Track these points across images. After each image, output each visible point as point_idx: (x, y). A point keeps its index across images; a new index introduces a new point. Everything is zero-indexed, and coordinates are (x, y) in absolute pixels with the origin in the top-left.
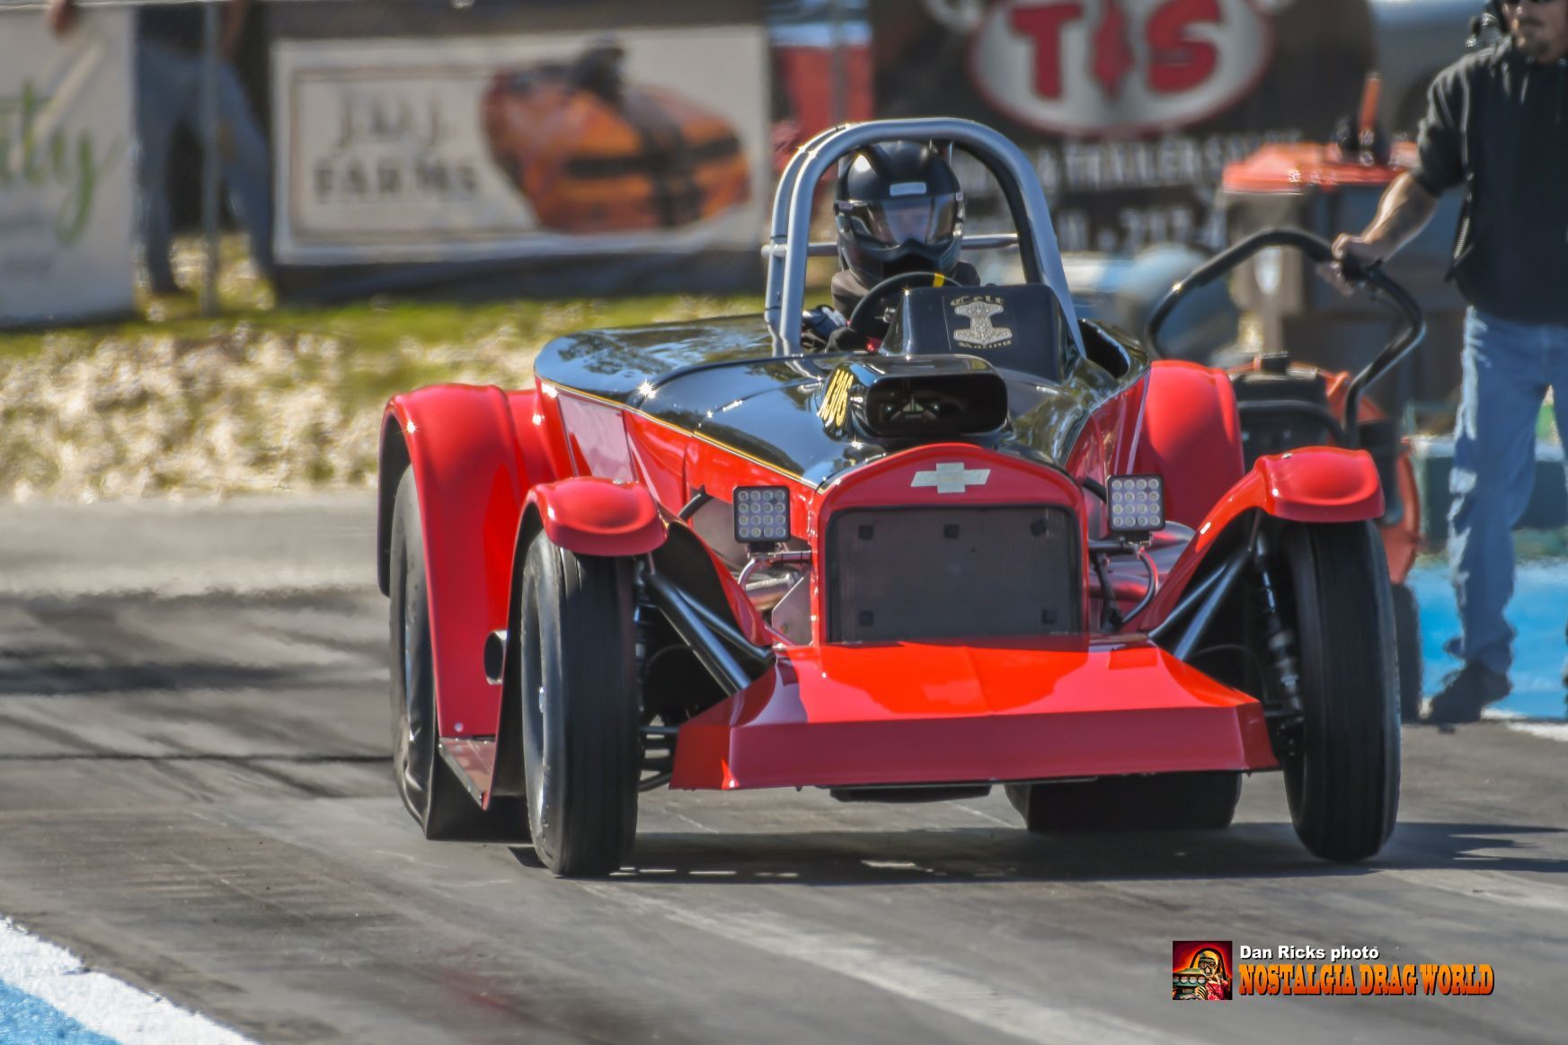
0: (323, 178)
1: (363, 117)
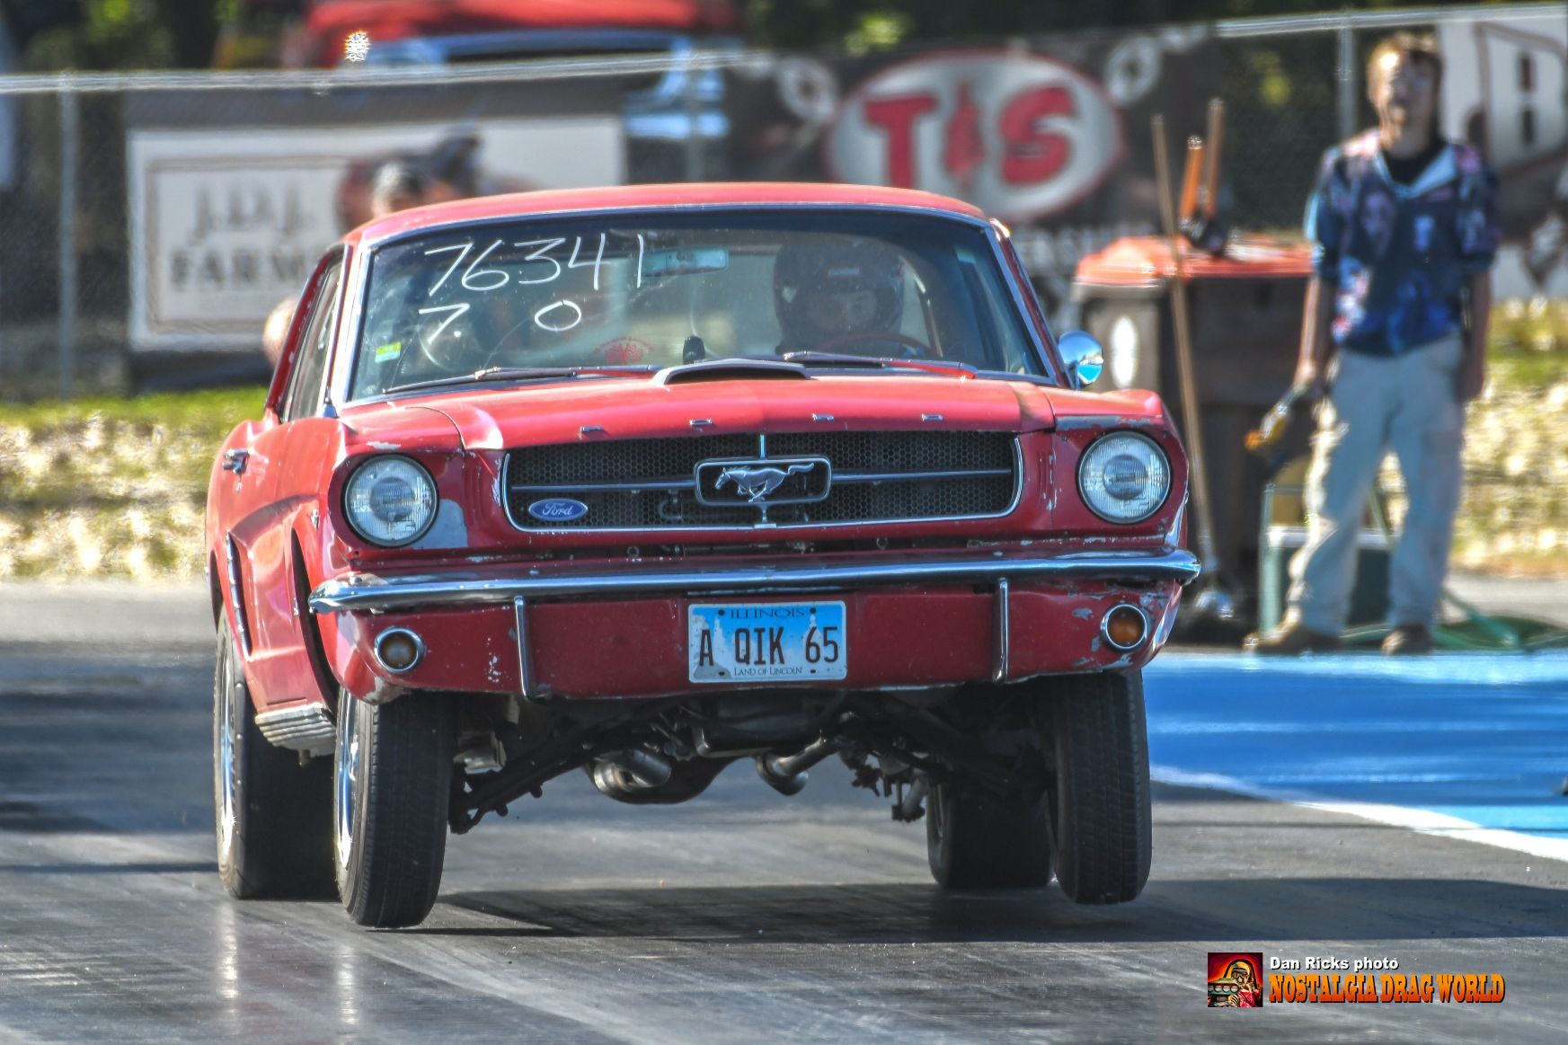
0: (180, 267)
1: (220, 207)
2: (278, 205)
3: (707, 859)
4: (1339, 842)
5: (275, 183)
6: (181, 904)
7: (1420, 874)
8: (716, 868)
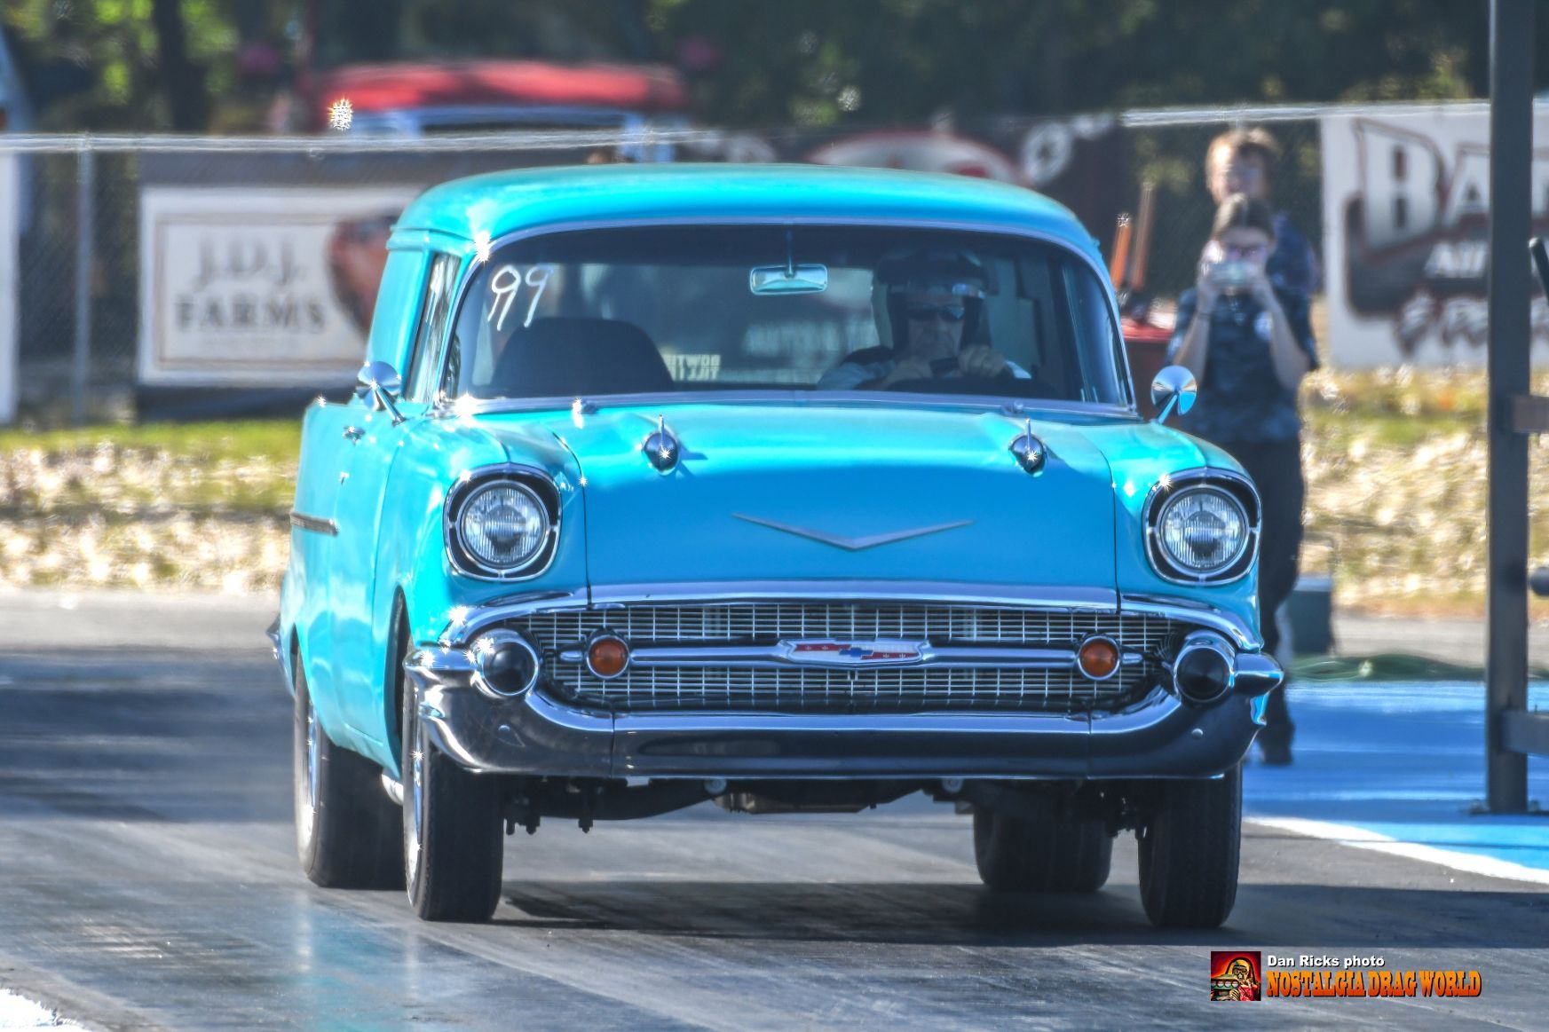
0: (184, 311)
1: (221, 257)
2: (274, 257)
3: (709, 856)
4: (1276, 853)
5: (271, 237)
6: (242, 886)
7: (1355, 883)
8: (719, 864)
